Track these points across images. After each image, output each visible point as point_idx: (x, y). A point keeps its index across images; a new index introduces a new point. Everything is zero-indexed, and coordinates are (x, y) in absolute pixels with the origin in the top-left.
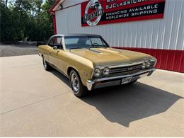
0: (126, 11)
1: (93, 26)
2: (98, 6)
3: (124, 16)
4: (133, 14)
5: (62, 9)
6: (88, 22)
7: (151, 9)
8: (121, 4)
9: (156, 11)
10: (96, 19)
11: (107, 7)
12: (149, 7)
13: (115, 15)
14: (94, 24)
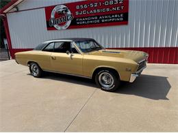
0: (96, 18)
1: (62, 29)
2: (66, 11)
3: (95, 22)
4: (103, 21)
5: (18, 11)
6: (55, 26)
7: (118, 18)
8: (91, 12)
9: (122, 19)
10: (65, 23)
11: (77, 13)
12: (116, 16)
13: (86, 21)
14: (64, 28)
